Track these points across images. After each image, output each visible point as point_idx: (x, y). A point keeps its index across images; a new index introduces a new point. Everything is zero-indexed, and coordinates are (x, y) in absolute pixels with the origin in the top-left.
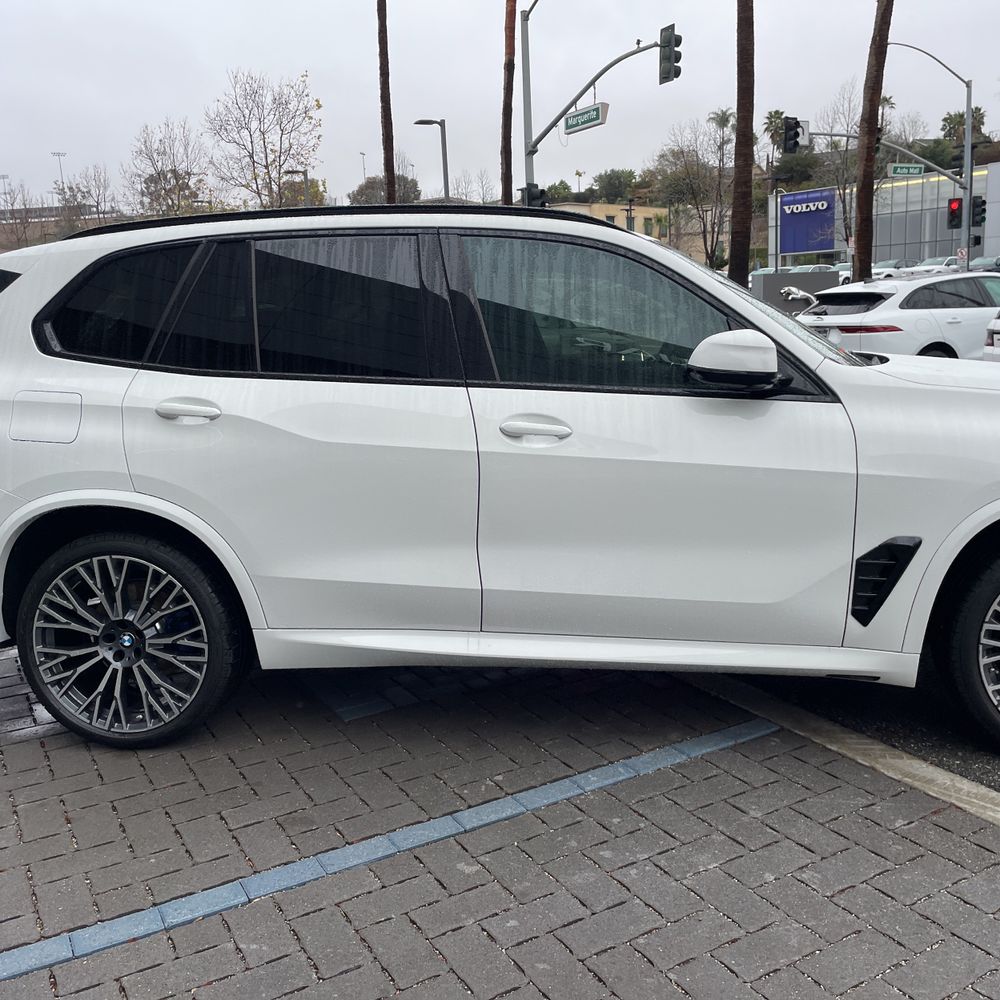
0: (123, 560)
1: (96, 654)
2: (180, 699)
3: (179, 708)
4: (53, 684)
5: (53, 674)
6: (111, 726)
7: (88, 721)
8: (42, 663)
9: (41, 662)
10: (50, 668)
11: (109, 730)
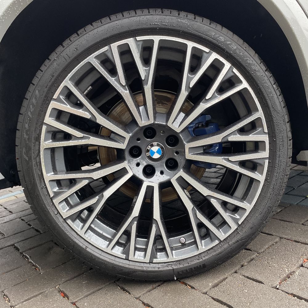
0: (152, 41)
1: (123, 172)
2: (236, 209)
3: (236, 221)
4: (73, 218)
5: (71, 207)
6: (153, 256)
7: (124, 256)
8: (57, 194)
9: (55, 192)
10: (66, 200)
11: (151, 262)
